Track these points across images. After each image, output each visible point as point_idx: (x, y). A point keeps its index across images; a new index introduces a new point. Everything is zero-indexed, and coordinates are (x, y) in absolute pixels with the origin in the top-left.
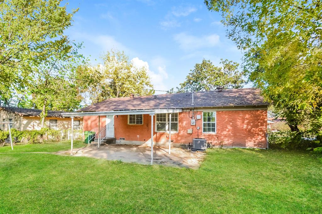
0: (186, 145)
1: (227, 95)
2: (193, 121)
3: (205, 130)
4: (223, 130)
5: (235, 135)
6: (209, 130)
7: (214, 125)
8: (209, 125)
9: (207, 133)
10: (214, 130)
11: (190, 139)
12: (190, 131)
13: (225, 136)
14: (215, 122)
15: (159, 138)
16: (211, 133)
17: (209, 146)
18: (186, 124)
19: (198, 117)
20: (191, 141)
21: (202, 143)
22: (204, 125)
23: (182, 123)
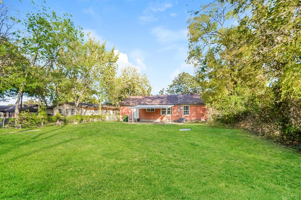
0: (176, 121)
1: (195, 98)
2: (179, 110)
3: (184, 114)
4: (192, 113)
5: (197, 116)
6: (186, 114)
7: (188, 112)
8: (186, 112)
9: (185, 115)
10: (188, 114)
11: (178, 118)
12: (177, 114)
13: (193, 116)
14: (189, 110)
15: (163, 118)
16: (187, 115)
17: (186, 120)
18: (176, 111)
19: (182, 108)
20: (178, 119)
21: (183, 119)
22: (184, 112)
23: (174, 111)
